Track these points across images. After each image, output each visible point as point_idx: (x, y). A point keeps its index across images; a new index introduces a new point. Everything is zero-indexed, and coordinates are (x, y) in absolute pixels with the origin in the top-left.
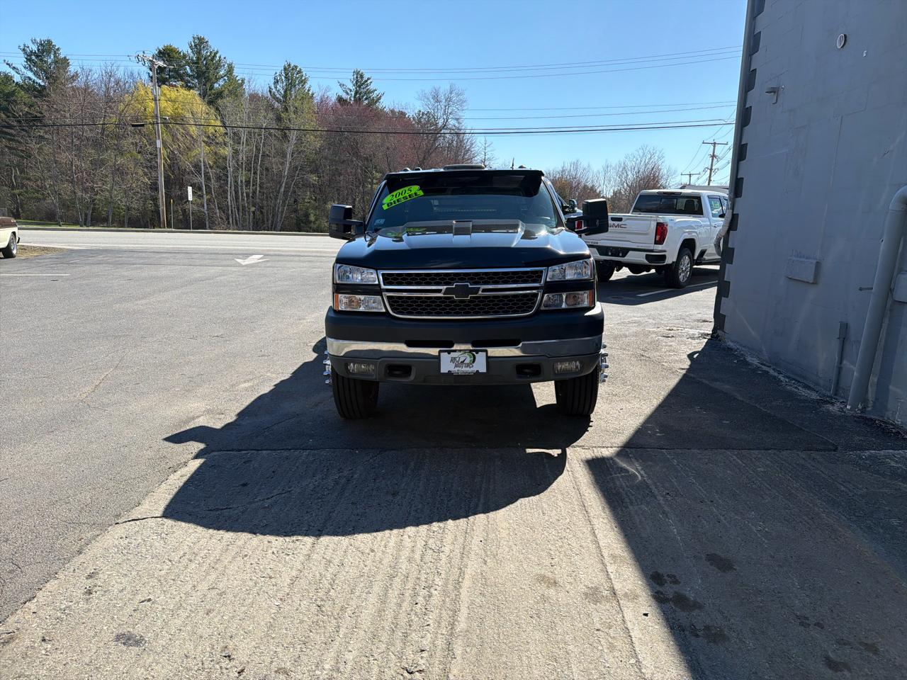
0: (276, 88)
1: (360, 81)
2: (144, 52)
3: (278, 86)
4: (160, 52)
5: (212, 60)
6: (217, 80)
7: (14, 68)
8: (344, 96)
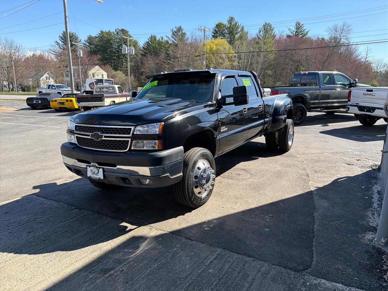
0: (260, 34)
1: (299, 26)
2: (201, 27)
3: (261, 34)
4: (217, 25)
5: (235, 26)
6: (237, 33)
7: (168, 38)
8: (291, 34)
